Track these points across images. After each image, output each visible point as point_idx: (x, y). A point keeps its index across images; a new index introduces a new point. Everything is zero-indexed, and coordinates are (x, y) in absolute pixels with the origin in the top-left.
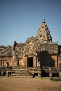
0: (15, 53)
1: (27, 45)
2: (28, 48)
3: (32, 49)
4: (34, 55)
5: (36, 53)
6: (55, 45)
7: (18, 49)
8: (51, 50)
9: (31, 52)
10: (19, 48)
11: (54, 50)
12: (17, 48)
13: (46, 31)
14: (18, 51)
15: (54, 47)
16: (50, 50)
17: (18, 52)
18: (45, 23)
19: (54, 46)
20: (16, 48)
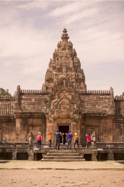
0: (22, 113)
2: (60, 103)
3: (68, 107)
4: (72, 119)
5: (75, 115)
6: (108, 96)
7: (28, 105)
8: (101, 107)
9: (66, 113)
10: (29, 101)
11: (106, 107)
12: (26, 101)
13: (70, 58)
14: (28, 108)
15: (107, 100)
16: (97, 106)
17: (28, 112)
18: (68, 38)
19: (105, 98)
20: (23, 101)
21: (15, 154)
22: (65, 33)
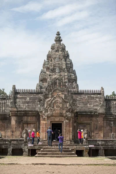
0: (18, 111)
1: (50, 96)
2: (53, 102)
3: (61, 105)
4: (65, 117)
5: (68, 114)
6: (99, 96)
7: (23, 103)
9: (59, 112)
11: (97, 105)
13: (63, 60)
15: (98, 100)
16: (88, 105)
18: (61, 41)
19: (96, 98)
20: (18, 100)
21: (10, 150)
22: (58, 36)
